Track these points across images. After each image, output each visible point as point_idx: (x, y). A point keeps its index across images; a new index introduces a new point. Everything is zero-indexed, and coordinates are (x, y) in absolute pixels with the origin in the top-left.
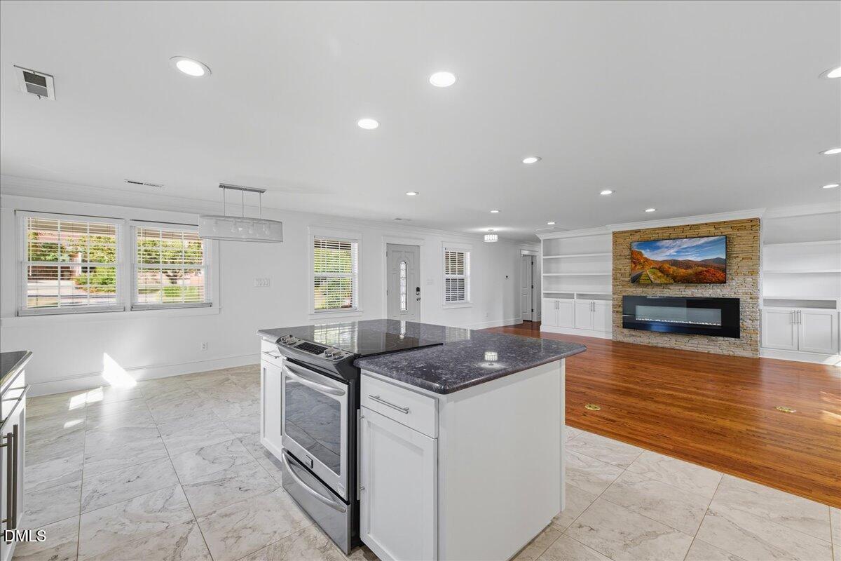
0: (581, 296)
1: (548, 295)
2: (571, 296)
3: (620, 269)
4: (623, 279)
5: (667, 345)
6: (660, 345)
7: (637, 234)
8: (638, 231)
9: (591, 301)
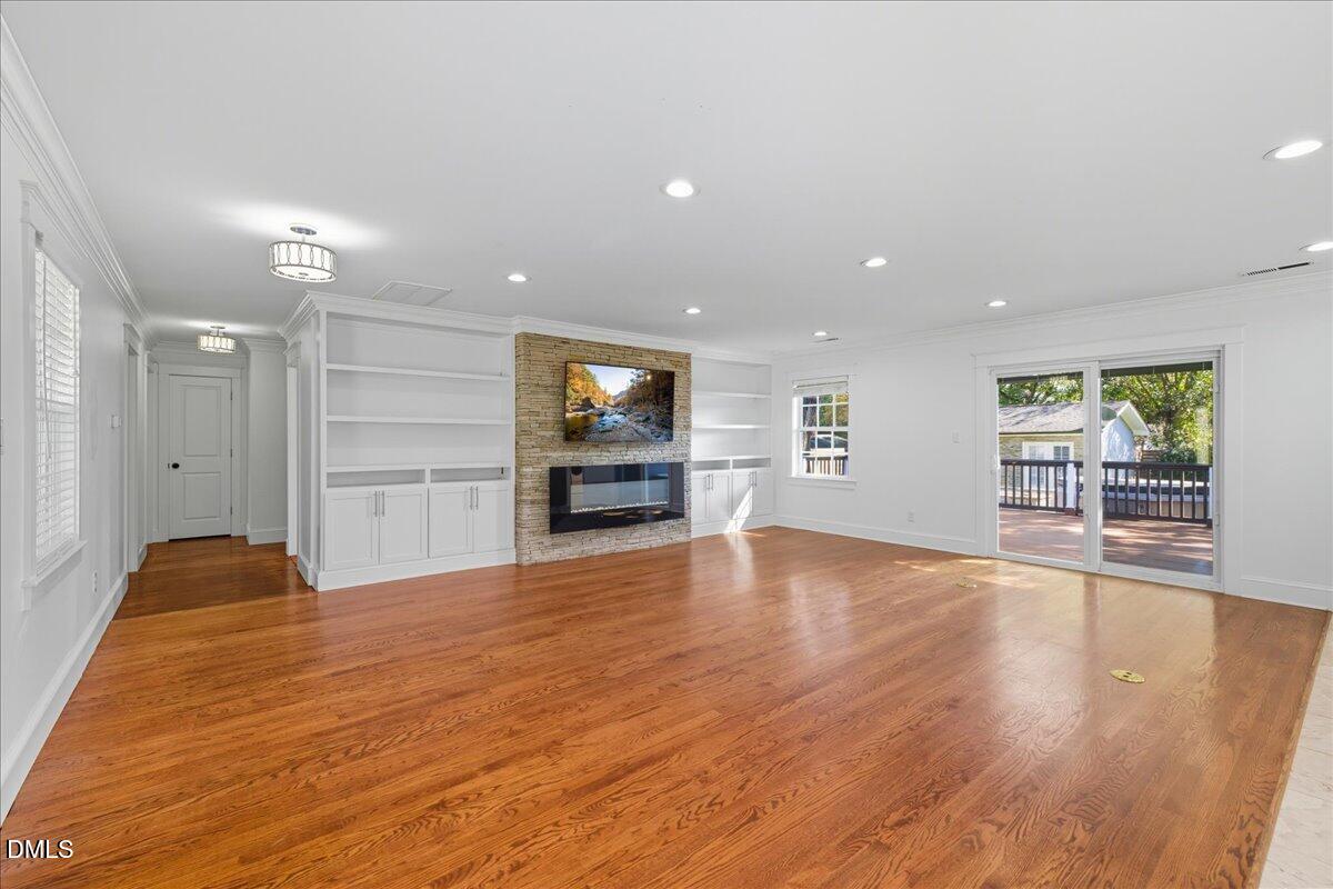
0: (444, 475)
1: (337, 480)
2: (415, 477)
3: (538, 414)
4: (543, 433)
5: (606, 550)
6: (597, 553)
7: (566, 346)
8: (565, 341)
9: (471, 484)
